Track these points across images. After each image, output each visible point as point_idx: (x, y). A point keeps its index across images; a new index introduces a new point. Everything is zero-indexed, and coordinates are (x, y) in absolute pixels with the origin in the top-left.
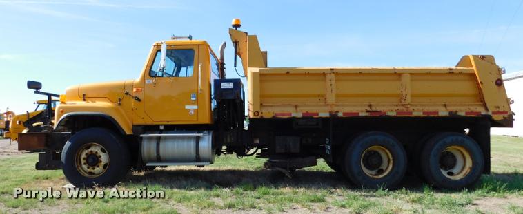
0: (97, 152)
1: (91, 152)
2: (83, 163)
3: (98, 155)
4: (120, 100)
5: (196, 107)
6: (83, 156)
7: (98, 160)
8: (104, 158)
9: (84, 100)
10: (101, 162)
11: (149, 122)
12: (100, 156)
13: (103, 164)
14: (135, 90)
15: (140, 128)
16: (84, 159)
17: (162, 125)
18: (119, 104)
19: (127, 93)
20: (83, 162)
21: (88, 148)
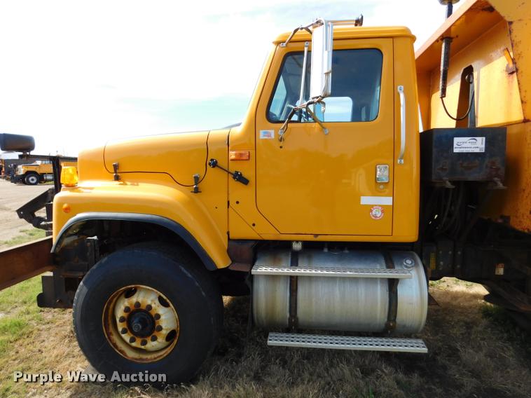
0: (149, 307)
1: (138, 304)
2: (120, 329)
3: (153, 313)
4: (197, 180)
5: (388, 201)
6: (120, 313)
7: (154, 323)
8: (167, 319)
9: (117, 178)
10: (160, 328)
11: (269, 234)
12: (158, 316)
13: (165, 332)
14: (232, 155)
15: (246, 247)
16: (122, 320)
17: (297, 242)
18: (197, 191)
19: (214, 164)
20: (120, 326)
21: (129, 294)
